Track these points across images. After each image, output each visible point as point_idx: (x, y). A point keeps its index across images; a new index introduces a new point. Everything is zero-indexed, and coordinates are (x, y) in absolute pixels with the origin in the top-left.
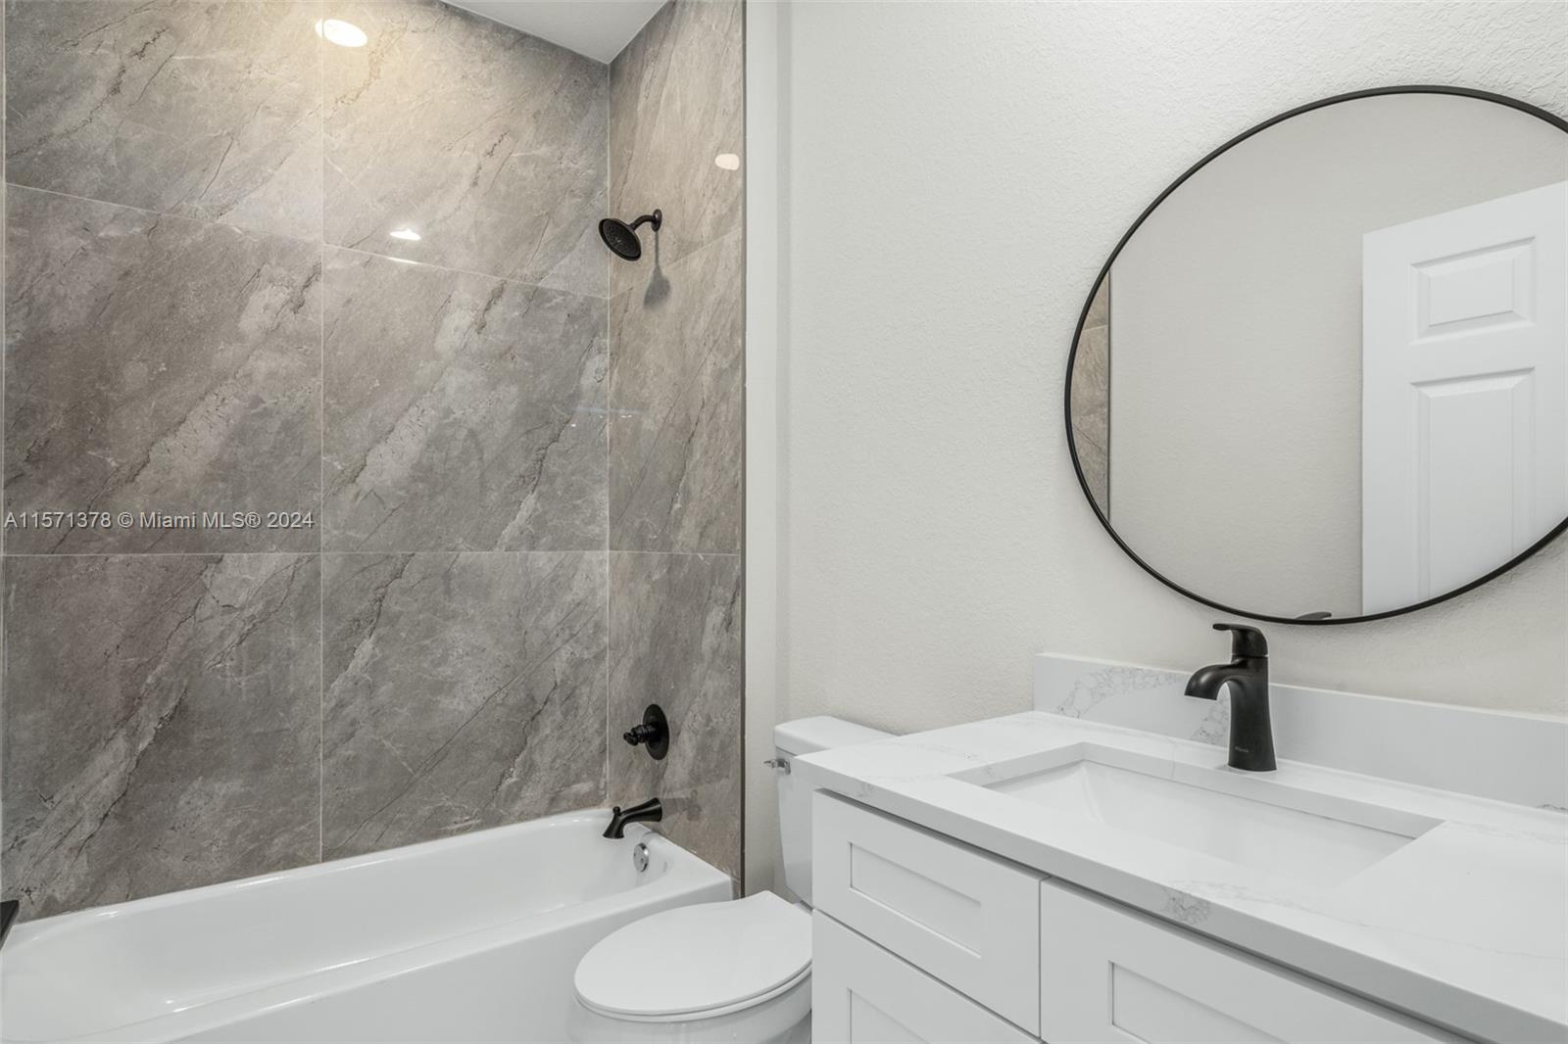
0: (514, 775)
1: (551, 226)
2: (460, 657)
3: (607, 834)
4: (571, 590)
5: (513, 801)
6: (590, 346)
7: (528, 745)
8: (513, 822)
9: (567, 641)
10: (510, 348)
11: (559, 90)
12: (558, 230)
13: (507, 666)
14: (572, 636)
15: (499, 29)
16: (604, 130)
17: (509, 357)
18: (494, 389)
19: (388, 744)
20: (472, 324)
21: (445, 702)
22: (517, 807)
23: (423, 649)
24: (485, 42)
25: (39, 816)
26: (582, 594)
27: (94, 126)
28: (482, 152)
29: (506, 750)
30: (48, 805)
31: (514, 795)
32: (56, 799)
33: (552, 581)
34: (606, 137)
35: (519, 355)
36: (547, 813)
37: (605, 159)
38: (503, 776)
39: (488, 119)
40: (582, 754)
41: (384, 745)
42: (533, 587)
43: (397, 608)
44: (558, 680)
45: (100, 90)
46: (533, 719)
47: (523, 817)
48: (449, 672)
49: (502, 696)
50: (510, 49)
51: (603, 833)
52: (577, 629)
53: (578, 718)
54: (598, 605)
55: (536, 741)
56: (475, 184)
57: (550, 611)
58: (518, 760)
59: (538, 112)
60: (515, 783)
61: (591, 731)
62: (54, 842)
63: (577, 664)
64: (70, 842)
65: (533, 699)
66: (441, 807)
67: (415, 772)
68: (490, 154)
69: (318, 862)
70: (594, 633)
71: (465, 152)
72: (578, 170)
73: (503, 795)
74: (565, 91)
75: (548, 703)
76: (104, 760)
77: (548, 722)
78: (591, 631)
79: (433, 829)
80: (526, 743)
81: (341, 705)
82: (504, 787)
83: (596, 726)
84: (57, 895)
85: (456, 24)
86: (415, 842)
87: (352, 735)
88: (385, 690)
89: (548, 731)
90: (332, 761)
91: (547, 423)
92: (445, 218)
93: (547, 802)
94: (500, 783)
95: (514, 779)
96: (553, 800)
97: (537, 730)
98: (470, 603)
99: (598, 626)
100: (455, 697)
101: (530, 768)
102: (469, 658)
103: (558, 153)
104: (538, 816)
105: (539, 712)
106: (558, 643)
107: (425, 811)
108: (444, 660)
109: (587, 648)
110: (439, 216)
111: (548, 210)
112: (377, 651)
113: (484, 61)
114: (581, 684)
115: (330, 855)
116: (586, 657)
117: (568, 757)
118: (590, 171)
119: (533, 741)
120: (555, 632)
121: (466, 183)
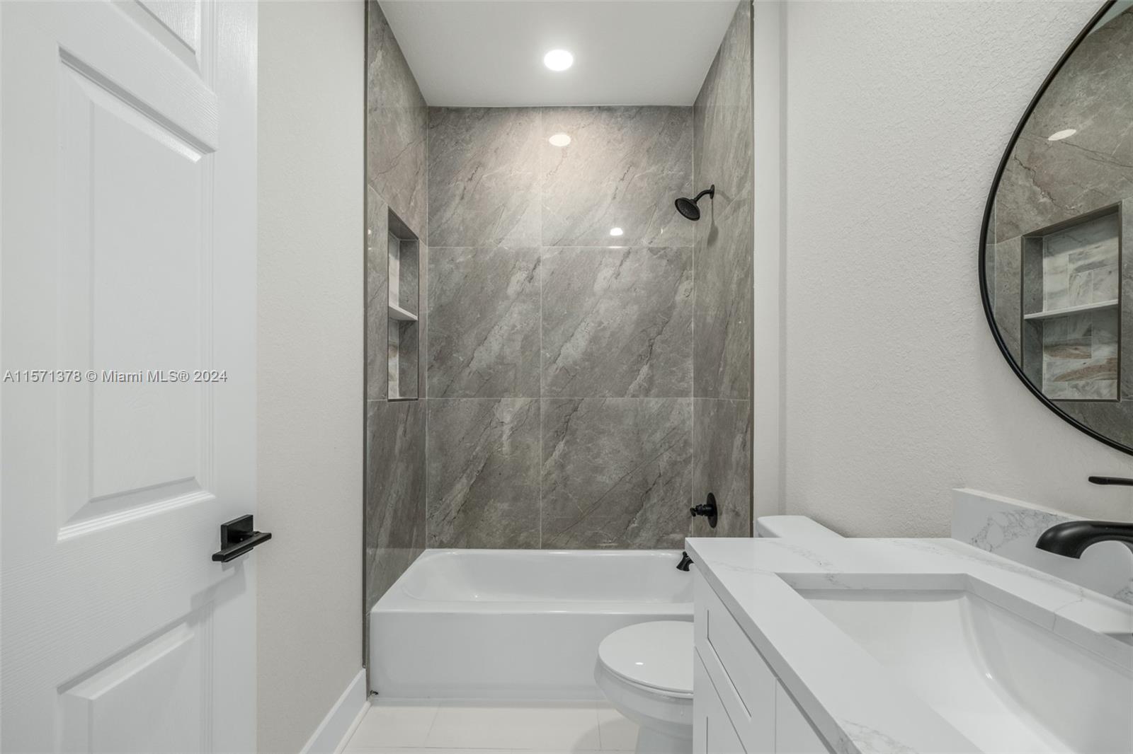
0: (636, 522)
1: (657, 211)
2: (607, 454)
3: (679, 567)
4: (670, 420)
5: (635, 537)
6: (682, 276)
7: (644, 507)
8: (635, 549)
9: (667, 450)
10: (633, 284)
11: (662, 131)
12: (661, 212)
13: (632, 461)
14: (670, 447)
15: (627, 109)
16: (690, 147)
17: (633, 289)
18: (625, 308)
19: (570, 495)
20: (614, 274)
21: (599, 478)
22: (638, 541)
23: (589, 449)
24: (619, 119)
25: (438, 506)
26: (676, 423)
27: (455, 216)
28: (618, 179)
29: (631, 508)
30: (440, 502)
31: (636, 533)
32: (444, 500)
33: (658, 415)
34: (691, 150)
35: (639, 287)
36: (655, 547)
37: (691, 163)
38: (629, 522)
39: (621, 161)
40: (676, 517)
41: (568, 496)
42: (647, 417)
43: (575, 427)
44: (662, 472)
45: (457, 199)
46: (647, 492)
47: (641, 547)
48: (601, 462)
49: (629, 477)
50: (633, 118)
51: (677, 565)
52: (673, 443)
53: (674, 496)
54: (686, 430)
55: (648, 505)
56: (614, 198)
57: (656, 432)
58: (638, 514)
59: (650, 148)
60: (637, 527)
61: (681, 504)
62: (443, 518)
63: (673, 464)
64: (448, 518)
65: (646, 481)
66: (597, 533)
67: (584, 512)
68: (622, 179)
69: (539, 549)
70: (684, 446)
71: (610, 182)
72: (673, 174)
73: (630, 533)
74: (665, 131)
75: (656, 485)
76: (458, 486)
77: (656, 496)
78: (682, 445)
79: (592, 544)
80: (642, 505)
81: (549, 474)
82: (630, 528)
83: (685, 501)
84: (444, 540)
85: (604, 115)
86: (584, 549)
87: (555, 489)
88: (570, 468)
89: (656, 501)
90: (546, 500)
91: (655, 324)
92: (599, 220)
93: (655, 541)
94: (628, 526)
95: (636, 525)
96: (658, 540)
97: (649, 499)
98: (612, 425)
99: (686, 442)
100: (604, 475)
101: (644, 521)
102: (611, 456)
103: (661, 168)
104: (649, 548)
105: (650, 489)
106: (662, 450)
107: (589, 533)
108: (598, 455)
109: (679, 455)
110: (596, 220)
111: (655, 202)
112: (566, 448)
113: (619, 130)
114: (676, 475)
115: (546, 546)
116: (678, 460)
117: (667, 517)
118: (682, 173)
119: (647, 505)
120: (659, 445)
121: (609, 199)
